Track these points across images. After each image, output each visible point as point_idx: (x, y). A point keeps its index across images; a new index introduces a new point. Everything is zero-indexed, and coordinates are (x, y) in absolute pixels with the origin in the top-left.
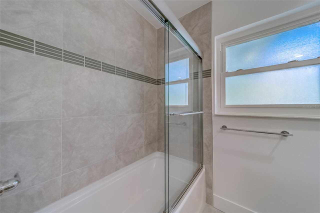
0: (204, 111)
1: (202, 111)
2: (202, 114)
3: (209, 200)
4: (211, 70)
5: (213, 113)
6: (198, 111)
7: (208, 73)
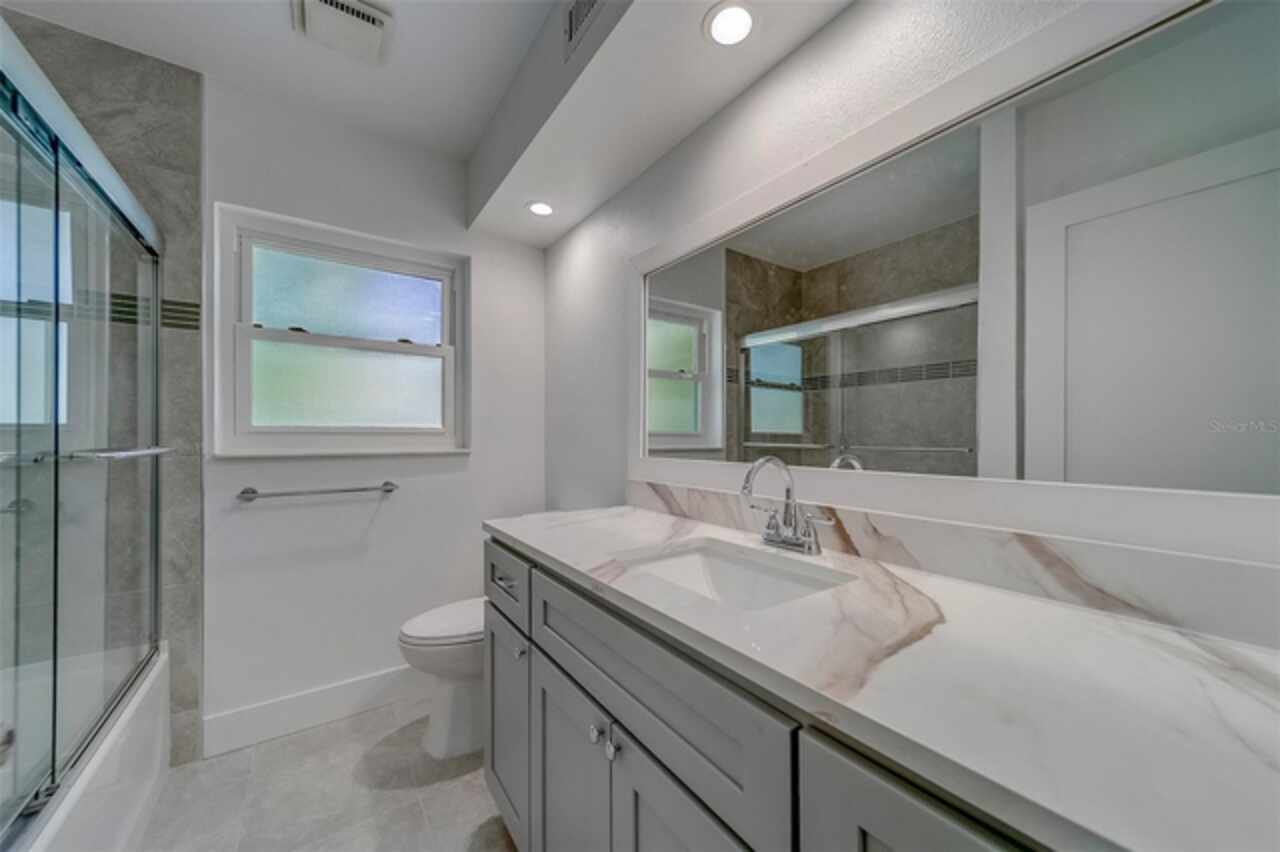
0: (163, 447)
1: (157, 443)
2: (156, 458)
3: (184, 749)
4: (198, 306)
5: (205, 451)
6: (134, 447)
7: (184, 315)
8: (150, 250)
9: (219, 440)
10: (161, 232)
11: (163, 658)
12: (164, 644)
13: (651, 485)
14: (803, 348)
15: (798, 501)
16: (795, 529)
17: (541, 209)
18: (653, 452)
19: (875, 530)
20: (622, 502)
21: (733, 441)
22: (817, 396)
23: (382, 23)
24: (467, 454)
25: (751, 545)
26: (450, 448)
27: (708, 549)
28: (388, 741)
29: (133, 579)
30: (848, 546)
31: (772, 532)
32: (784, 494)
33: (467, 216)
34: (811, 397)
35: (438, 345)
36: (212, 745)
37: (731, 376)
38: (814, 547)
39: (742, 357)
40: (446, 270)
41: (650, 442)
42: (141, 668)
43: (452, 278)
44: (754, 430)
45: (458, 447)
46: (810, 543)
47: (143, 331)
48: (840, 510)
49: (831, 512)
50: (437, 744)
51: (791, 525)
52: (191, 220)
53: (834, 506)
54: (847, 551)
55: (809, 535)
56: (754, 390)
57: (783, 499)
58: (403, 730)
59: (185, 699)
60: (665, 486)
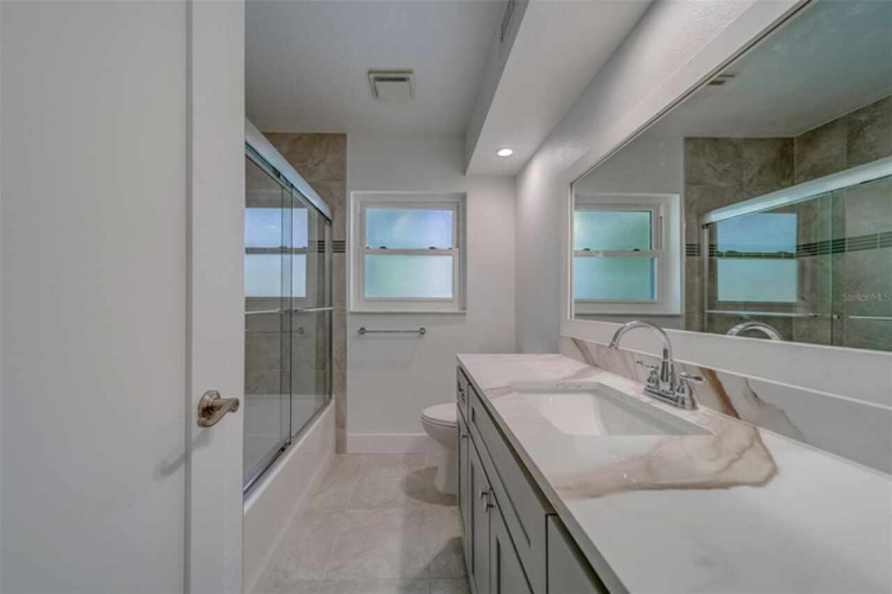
0: (333, 307)
1: (331, 305)
2: (331, 311)
3: (340, 447)
4: (344, 242)
5: (348, 310)
6: (324, 306)
7: (340, 247)
8: (329, 220)
9: (353, 305)
10: (332, 211)
11: (333, 402)
12: (333, 396)
13: (574, 340)
14: (798, 214)
15: (675, 360)
16: (671, 384)
17: (505, 152)
18: (578, 315)
19: (755, 395)
20: (556, 351)
21: (695, 309)
22: (814, 262)
23: (408, 79)
24: (464, 314)
25: (631, 393)
26: (456, 310)
27: (600, 392)
28: (418, 473)
29: (324, 364)
30: (728, 407)
31: (653, 385)
32: (662, 352)
33: (464, 169)
34: (808, 265)
35: (450, 249)
36: (350, 448)
37: (691, 250)
38: (688, 402)
39: (706, 231)
40: (452, 203)
41: (576, 308)
42: (326, 404)
43: (458, 207)
44: (721, 297)
45: (461, 309)
46: (683, 398)
47: (327, 255)
48: (720, 372)
49: (712, 374)
50: (440, 483)
51: (667, 381)
52: (343, 203)
53: (713, 368)
54: (727, 413)
55: (683, 392)
56: (721, 263)
57: (662, 357)
58: (427, 469)
59: (340, 423)
60: (582, 341)
